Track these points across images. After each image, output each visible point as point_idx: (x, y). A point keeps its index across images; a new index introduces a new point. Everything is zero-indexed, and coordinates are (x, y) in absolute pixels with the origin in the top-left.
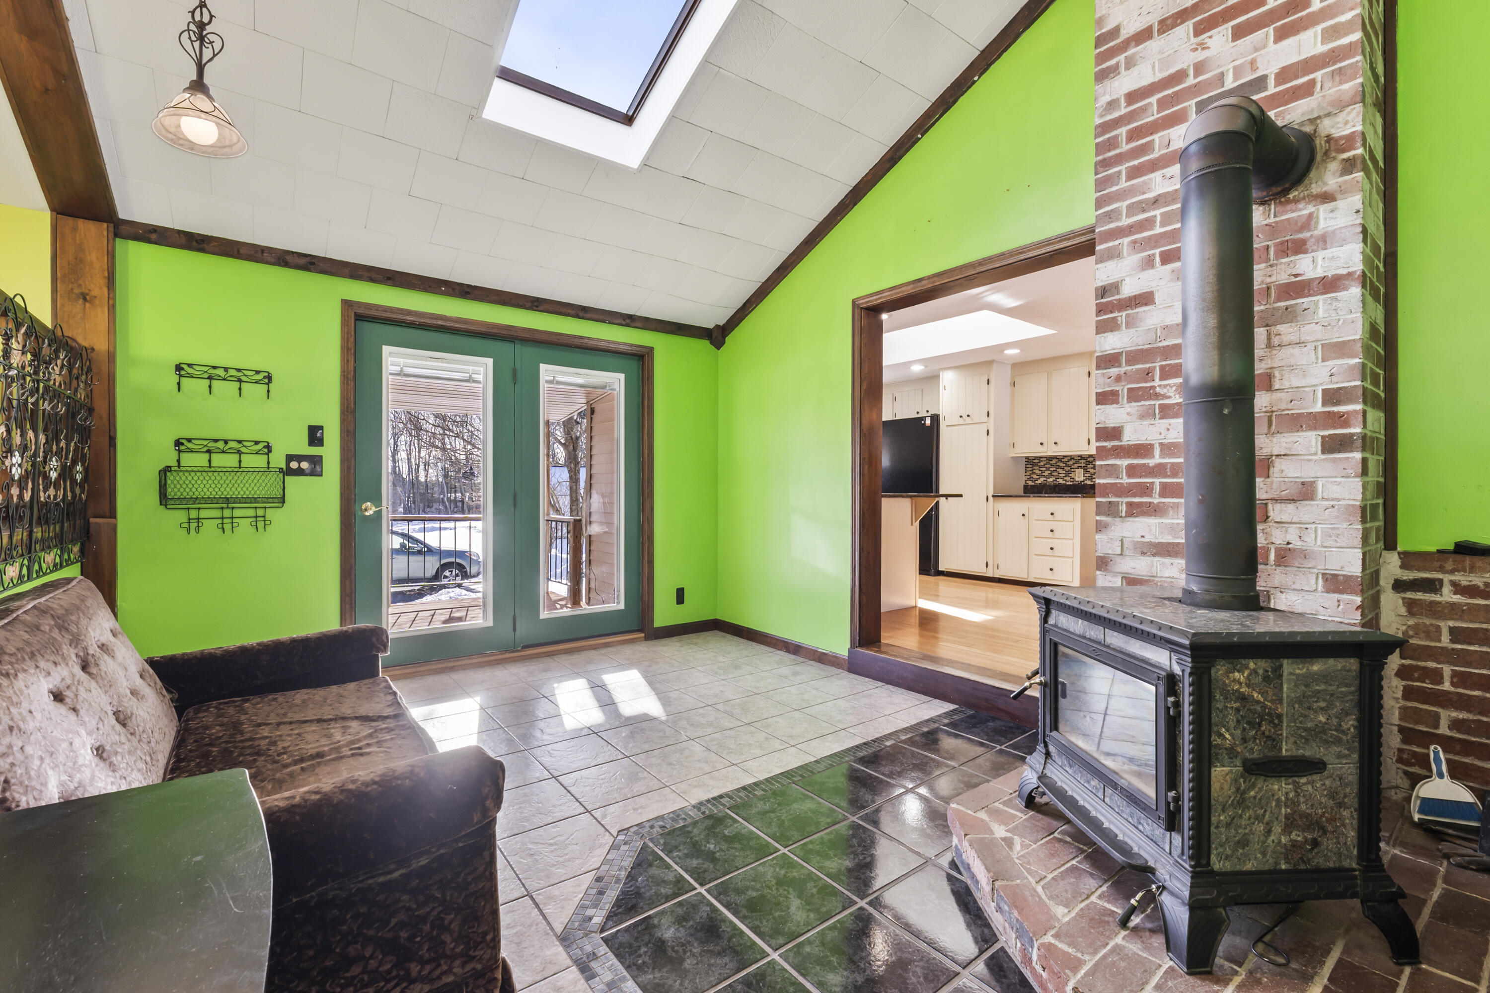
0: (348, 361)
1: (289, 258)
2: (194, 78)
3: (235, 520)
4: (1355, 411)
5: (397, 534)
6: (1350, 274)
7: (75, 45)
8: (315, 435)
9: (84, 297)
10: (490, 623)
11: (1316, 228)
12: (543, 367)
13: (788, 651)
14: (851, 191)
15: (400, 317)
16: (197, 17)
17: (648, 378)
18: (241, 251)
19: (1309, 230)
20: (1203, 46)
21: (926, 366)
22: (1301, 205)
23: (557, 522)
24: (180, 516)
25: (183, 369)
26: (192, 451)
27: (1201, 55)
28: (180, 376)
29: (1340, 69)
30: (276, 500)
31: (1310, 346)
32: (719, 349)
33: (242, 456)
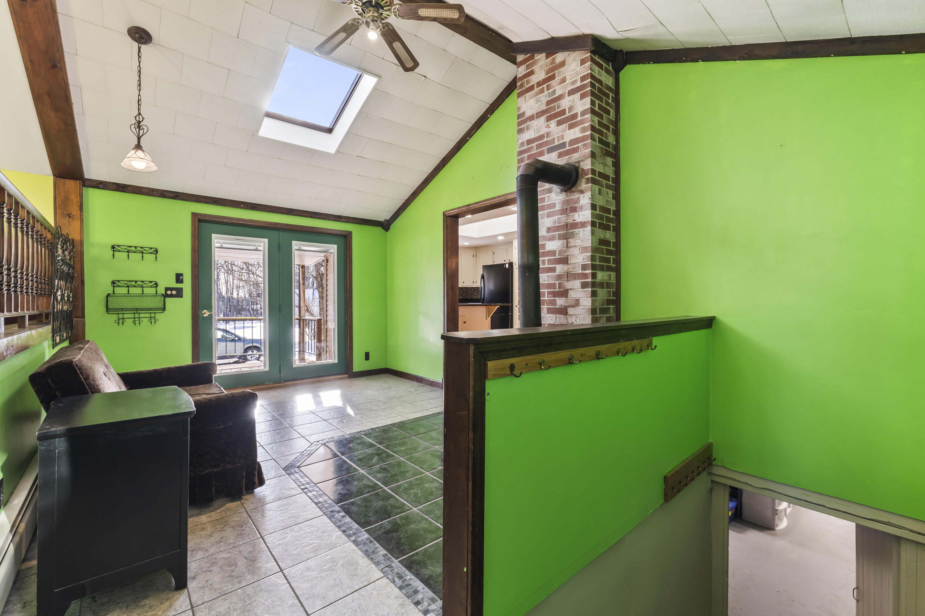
0: (195, 242)
1: (165, 193)
2: (136, 143)
3: (140, 319)
4: (589, 273)
5: (220, 329)
6: (588, 221)
7: (75, 112)
8: (179, 278)
9: (69, 216)
10: (267, 369)
11: (579, 203)
12: (294, 242)
13: (418, 382)
14: (442, 160)
15: (220, 220)
16: (138, 119)
17: (349, 247)
18: (143, 191)
19: (578, 204)
20: (548, 126)
21: (505, 237)
22: (575, 194)
23: (309, 320)
24: (114, 317)
25: (115, 248)
26: (120, 287)
27: (548, 130)
28: (114, 251)
29: (585, 144)
30: (161, 309)
31: (578, 248)
32: (387, 231)
33: (144, 288)
